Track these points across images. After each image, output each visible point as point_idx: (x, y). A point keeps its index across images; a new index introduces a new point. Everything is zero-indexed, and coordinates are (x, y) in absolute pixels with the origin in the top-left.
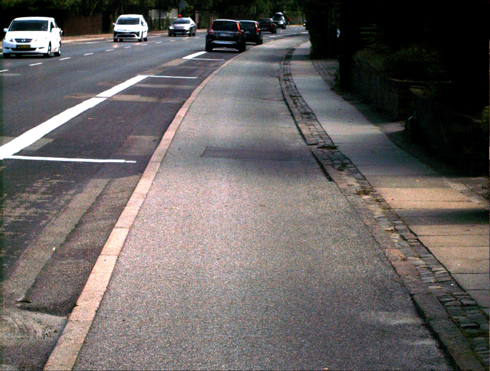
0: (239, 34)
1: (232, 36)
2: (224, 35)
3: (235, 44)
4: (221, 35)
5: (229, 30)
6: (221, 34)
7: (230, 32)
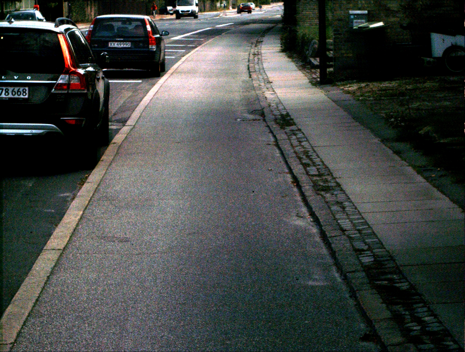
0: (68, 85)
1: (40, 96)
3: (49, 135)
7: (29, 80)
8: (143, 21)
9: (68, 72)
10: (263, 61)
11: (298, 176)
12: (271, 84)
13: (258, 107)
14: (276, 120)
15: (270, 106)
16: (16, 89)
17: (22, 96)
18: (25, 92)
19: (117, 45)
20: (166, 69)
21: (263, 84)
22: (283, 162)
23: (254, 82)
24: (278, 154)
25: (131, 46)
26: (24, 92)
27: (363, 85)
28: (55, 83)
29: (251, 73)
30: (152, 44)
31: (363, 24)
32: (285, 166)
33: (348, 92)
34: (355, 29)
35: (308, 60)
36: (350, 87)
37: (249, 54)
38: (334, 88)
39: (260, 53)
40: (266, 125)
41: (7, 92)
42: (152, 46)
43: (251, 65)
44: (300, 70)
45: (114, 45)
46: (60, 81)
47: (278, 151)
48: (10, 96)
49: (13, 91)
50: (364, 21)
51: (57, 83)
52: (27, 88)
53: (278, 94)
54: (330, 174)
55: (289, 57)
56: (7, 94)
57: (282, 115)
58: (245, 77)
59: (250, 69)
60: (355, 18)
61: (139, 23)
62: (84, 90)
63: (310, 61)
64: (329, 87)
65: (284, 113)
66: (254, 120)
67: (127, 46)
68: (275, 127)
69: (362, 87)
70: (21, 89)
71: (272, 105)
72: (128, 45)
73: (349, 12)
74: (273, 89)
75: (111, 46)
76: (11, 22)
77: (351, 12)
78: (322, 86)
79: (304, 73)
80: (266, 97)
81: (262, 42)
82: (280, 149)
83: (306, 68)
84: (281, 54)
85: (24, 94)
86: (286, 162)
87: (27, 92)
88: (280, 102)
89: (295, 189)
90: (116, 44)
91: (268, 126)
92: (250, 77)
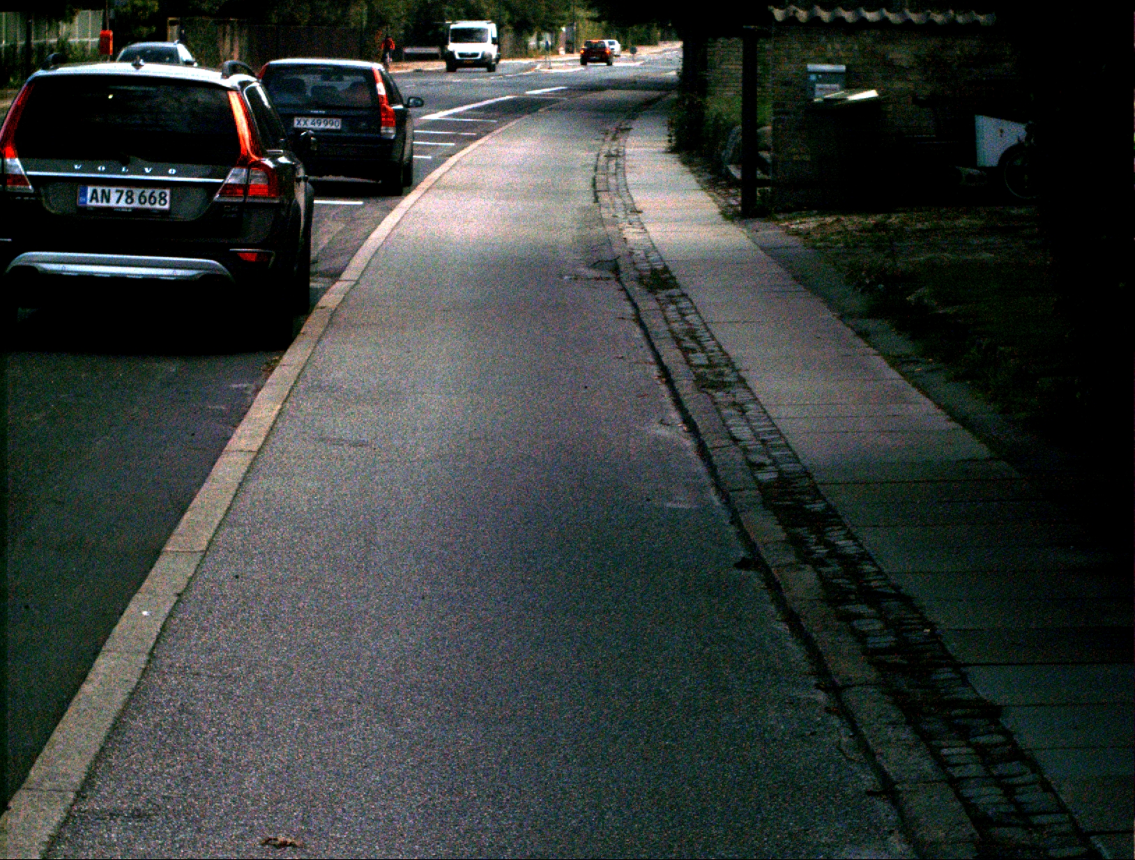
0: (244, 188)
1: (191, 209)
2: (117, 200)
3: (207, 280)
4: (91, 199)
5: (162, 155)
6: (90, 190)
7: (172, 175)
8: (369, 73)
9: (245, 163)
10: (627, 169)
11: (671, 367)
12: (640, 215)
13: (606, 255)
14: (640, 280)
15: (631, 253)
16: (148, 192)
17: (157, 206)
18: (164, 199)
19: (312, 124)
20: (415, 180)
21: (621, 215)
22: (646, 347)
23: (603, 211)
24: (637, 333)
25: (342, 127)
26: (162, 198)
27: (829, 220)
28: (219, 184)
29: (599, 194)
30: (388, 124)
31: (834, 92)
32: (649, 353)
33: (797, 233)
34: (818, 104)
35: (724, 171)
36: (801, 223)
37: (598, 155)
38: (770, 224)
39: (620, 154)
40: (621, 288)
41: (130, 197)
42: (386, 129)
43: (600, 177)
44: (704, 189)
45: (305, 123)
46: (230, 180)
47: (638, 330)
48: (136, 204)
49: (141, 195)
50: (836, 86)
51: (226, 182)
52: (168, 191)
53: (651, 235)
54: (730, 363)
55: (684, 163)
56: (129, 201)
57: (654, 271)
58: (587, 200)
59: (597, 184)
60: (819, 81)
61: (361, 78)
62: (274, 198)
63: (729, 173)
64: (758, 224)
65: (660, 267)
66: (597, 279)
67: (334, 127)
68: (636, 289)
69: (825, 224)
70: (157, 192)
71: (637, 252)
72: (335, 125)
73: (806, 68)
74: (642, 224)
75: (299, 126)
76: (137, 66)
77: (811, 67)
78: (745, 221)
79: (711, 196)
80: (625, 239)
81: (628, 130)
82: (642, 325)
83: (718, 185)
84: (670, 157)
85: (163, 202)
86: (652, 346)
87: (168, 198)
88: (654, 247)
89: (664, 388)
90: (310, 120)
91: (624, 289)
92: (596, 200)
